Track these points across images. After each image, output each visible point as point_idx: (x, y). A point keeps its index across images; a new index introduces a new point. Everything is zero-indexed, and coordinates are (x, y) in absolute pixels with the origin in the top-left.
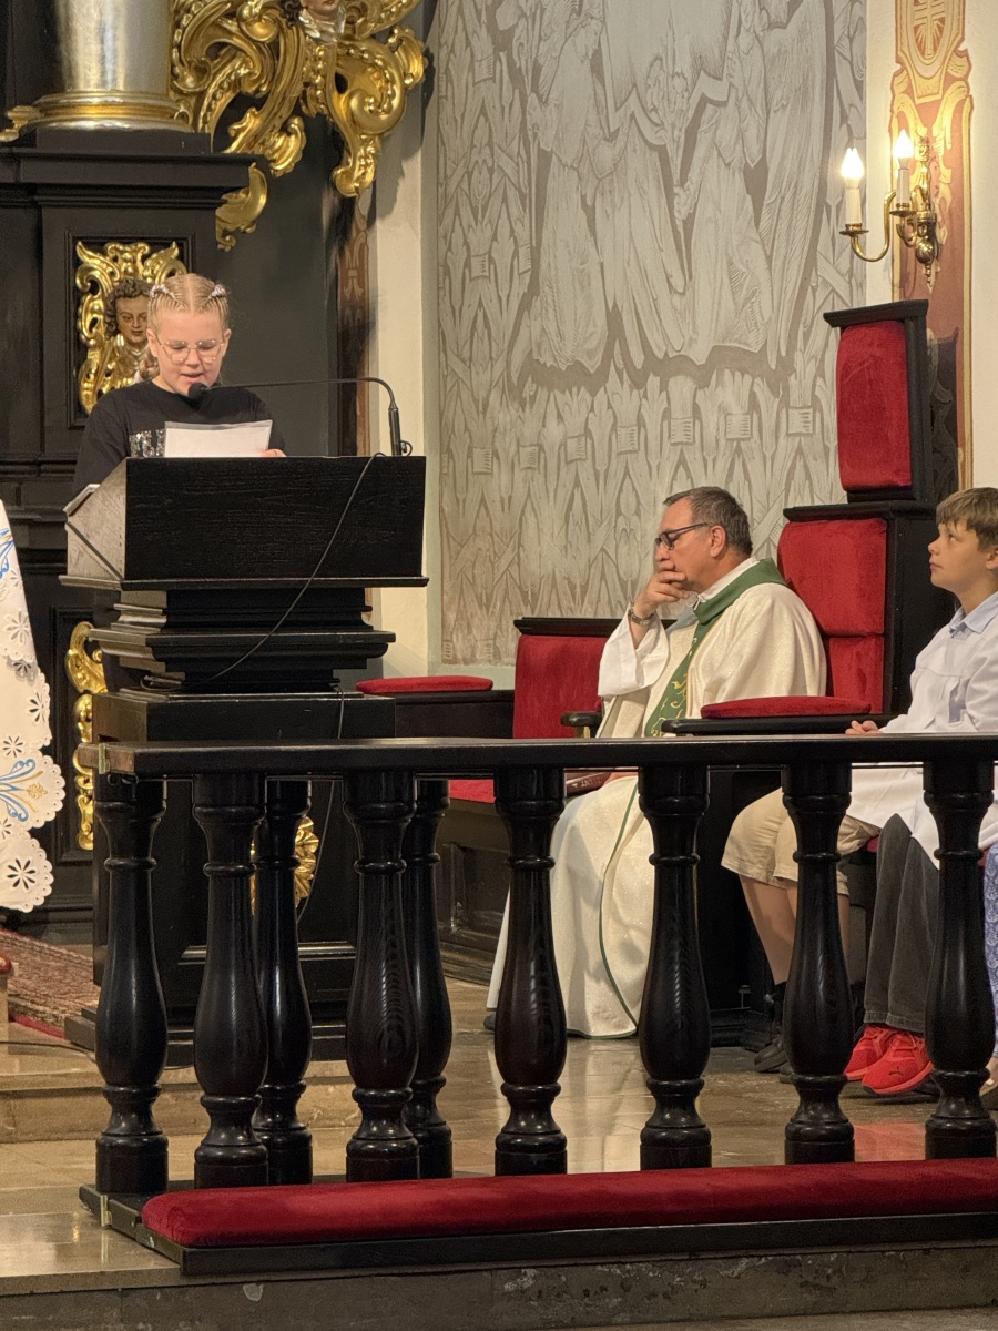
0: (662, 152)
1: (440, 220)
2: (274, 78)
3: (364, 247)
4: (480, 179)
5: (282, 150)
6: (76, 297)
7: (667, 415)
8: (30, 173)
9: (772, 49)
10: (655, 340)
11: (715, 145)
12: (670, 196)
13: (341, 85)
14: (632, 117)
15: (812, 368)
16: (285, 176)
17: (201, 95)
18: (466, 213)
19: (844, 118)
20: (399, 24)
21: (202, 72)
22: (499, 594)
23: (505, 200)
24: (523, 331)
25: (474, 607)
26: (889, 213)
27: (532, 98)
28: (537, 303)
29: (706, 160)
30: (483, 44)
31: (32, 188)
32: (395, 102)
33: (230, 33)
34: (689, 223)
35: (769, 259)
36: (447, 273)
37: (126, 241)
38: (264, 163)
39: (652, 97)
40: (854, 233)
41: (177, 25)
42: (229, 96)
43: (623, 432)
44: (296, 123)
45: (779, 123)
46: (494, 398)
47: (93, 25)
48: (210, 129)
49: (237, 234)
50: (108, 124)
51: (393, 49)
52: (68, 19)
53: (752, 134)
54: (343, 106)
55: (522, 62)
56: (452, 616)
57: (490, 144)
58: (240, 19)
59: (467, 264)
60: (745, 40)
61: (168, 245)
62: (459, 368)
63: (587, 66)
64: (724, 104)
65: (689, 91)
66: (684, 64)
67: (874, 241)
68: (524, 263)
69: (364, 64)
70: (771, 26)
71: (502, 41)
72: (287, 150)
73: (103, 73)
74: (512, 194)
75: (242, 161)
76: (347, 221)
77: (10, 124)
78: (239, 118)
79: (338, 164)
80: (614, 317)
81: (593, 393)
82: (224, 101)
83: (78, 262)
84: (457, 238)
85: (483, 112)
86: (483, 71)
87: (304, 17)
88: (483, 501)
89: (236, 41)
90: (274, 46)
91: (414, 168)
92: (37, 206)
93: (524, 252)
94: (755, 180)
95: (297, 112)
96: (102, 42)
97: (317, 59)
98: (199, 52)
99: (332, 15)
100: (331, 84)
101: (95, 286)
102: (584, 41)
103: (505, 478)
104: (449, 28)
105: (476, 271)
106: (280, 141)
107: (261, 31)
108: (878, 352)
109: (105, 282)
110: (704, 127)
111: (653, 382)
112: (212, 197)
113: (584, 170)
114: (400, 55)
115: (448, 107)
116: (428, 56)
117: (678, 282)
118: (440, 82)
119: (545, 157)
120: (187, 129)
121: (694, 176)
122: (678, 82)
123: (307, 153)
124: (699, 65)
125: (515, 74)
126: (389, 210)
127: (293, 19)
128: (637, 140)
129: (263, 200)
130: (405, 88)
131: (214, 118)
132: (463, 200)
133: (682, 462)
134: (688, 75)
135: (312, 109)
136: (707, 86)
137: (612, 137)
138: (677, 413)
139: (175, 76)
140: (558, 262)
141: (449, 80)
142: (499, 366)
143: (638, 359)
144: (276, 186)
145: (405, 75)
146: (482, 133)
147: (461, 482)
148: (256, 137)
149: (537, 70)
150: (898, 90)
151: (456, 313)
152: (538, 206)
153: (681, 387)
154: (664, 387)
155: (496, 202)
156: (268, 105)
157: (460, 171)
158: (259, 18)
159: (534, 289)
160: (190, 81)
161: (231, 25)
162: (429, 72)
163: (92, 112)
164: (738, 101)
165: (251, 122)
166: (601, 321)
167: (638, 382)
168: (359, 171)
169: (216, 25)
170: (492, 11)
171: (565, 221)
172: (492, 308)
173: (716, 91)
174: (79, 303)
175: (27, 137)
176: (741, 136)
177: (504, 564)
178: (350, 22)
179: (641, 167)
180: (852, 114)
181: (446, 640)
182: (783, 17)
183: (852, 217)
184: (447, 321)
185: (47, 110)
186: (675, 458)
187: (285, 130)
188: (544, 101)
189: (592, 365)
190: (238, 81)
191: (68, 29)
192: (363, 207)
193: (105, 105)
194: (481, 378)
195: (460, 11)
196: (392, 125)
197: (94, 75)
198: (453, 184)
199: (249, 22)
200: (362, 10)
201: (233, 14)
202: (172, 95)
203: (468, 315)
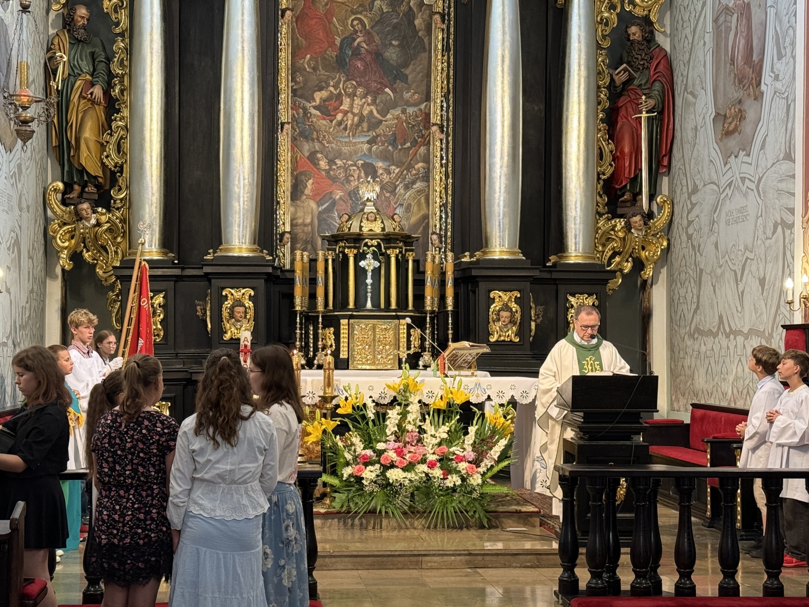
0: (735, 271)
1: (671, 286)
2: (624, 247)
3: (649, 293)
4: (683, 276)
5: (626, 266)
6: (567, 309)
7: (736, 346)
8: (555, 275)
9: (767, 245)
10: (733, 325)
11: (750, 271)
12: (737, 284)
13: (643, 248)
14: (727, 261)
15: (778, 337)
16: (627, 273)
17: (603, 252)
18: (678, 284)
19: (788, 266)
20: (660, 232)
21: (604, 245)
22: (687, 392)
23: (690, 282)
24: (695, 319)
25: (680, 396)
26: (800, 298)
27: (698, 254)
28: (699, 311)
29: (748, 274)
30: (684, 238)
31: (555, 280)
32: (659, 253)
33: (612, 235)
34: (743, 292)
35: (766, 305)
36: (673, 301)
37: (581, 294)
38: (621, 270)
39: (733, 256)
40: (790, 303)
41: (597, 233)
42: (612, 252)
43: (723, 350)
44: (630, 259)
45: (770, 266)
46: (686, 337)
47: (573, 235)
48: (606, 262)
49: (613, 290)
50: (577, 261)
51: (658, 238)
52: (566, 233)
53: (761, 269)
54: (644, 254)
55: (695, 243)
56: (674, 398)
57: (686, 266)
58: (615, 231)
59: (679, 299)
60: (759, 242)
61: (593, 295)
62: (676, 328)
63: (714, 246)
64: (753, 260)
65: (743, 255)
66: (742, 247)
67: (796, 305)
68: (695, 300)
69: (650, 243)
70: (767, 238)
71: (690, 237)
72: (628, 267)
73: (576, 247)
74: (692, 280)
75: (613, 272)
76: (645, 286)
77: (550, 260)
78: (614, 258)
79: (642, 270)
80: (721, 317)
81: (715, 338)
82: (610, 253)
83: (568, 300)
84: (676, 291)
85: (684, 256)
86: (684, 245)
87: (633, 230)
88: (683, 366)
89: (613, 237)
90: (624, 238)
91: (664, 271)
92: (557, 284)
93: (695, 297)
94: (762, 282)
95: (631, 256)
96: (576, 239)
97: (636, 242)
98: (603, 240)
100: (640, 248)
101: (572, 306)
102: (713, 239)
103: (689, 360)
104: (675, 232)
105: (681, 301)
106: (626, 264)
107: (621, 234)
108: (797, 338)
110: (747, 265)
111: (732, 337)
112: (606, 282)
113: (713, 275)
114: (660, 240)
115: (674, 254)
116: (668, 240)
117: (739, 309)
118: (672, 247)
119: (701, 270)
120: (599, 262)
121: (744, 279)
122: (740, 252)
123: (633, 267)
124: (746, 248)
125: (693, 247)
126: (657, 282)
127: (630, 231)
128: (728, 268)
129: (620, 281)
130: (662, 249)
131: (607, 258)
132: (678, 281)
133: (740, 360)
134: (743, 250)
135: (635, 255)
136: (748, 254)
137: (721, 267)
138: (739, 346)
139: (596, 247)
140: (705, 300)
141: (674, 247)
142: (688, 328)
143: (728, 330)
144: (624, 276)
145: (662, 245)
146: (683, 263)
147: (677, 360)
148: (619, 263)
149: (699, 246)
150: (804, 261)
151: (676, 312)
152: (699, 283)
153: (740, 339)
154: (735, 338)
155: (687, 282)
156: (623, 254)
157: (677, 273)
158: (620, 231)
159: (698, 308)
160: (600, 248)
161: (612, 233)
162: (669, 244)
163: (573, 258)
164: (757, 259)
165: (617, 259)
166: (717, 318)
167: (728, 336)
168: (648, 272)
169: (608, 232)
170: (687, 228)
171: (707, 289)
172: (686, 312)
173: (751, 256)
174: (568, 311)
175: (555, 265)
176: (758, 269)
177: (688, 384)
179: (729, 275)
180: (791, 265)
181: (672, 404)
182: (771, 236)
183: (790, 299)
184: (673, 314)
185: (560, 258)
186: (738, 359)
187: (627, 261)
188: (701, 255)
189: (714, 330)
190: (614, 247)
191: (567, 236)
192: (649, 282)
193: (576, 256)
194: (683, 331)
195: (678, 228)
196: (658, 260)
197: (573, 248)
198: (675, 277)
199: (617, 232)
200: (650, 228)
201: (613, 229)
202: (595, 252)
203: (679, 313)
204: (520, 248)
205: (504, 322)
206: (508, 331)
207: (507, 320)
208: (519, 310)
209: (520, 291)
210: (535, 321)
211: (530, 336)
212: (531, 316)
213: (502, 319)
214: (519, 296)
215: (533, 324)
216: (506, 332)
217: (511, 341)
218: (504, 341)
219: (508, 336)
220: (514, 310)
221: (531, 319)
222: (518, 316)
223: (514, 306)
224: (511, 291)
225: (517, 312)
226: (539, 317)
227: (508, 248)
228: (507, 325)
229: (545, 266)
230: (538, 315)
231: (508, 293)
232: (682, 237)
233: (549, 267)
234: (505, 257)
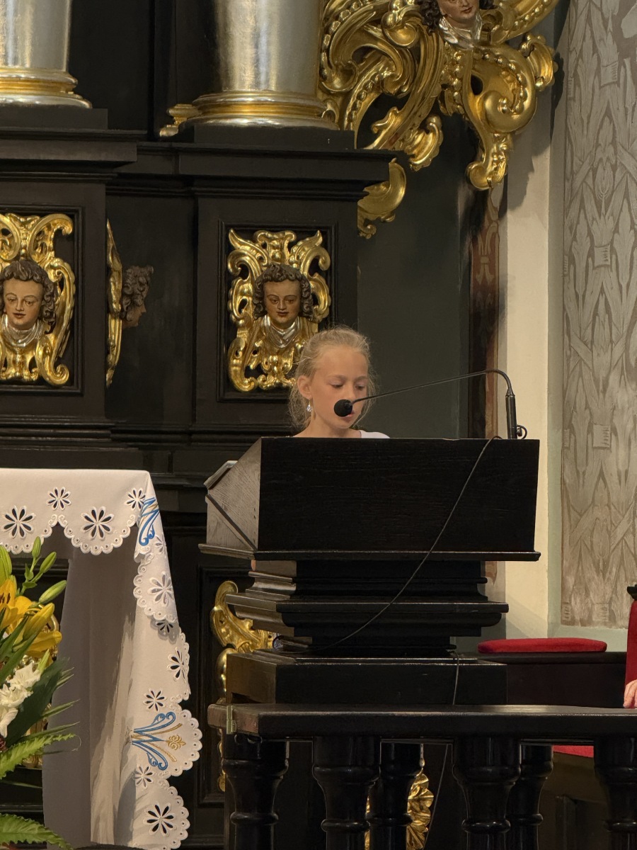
1: (566, 212)
2: (415, 79)
3: (495, 235)
4: (604, 174)
5: (421, 146)
6: (228, 280)
8: (188, 166)
13: (477, 87)
16: (424, 170)
17: (346, 95)
18: (590, 206)
20: (532, 32)
21: (349, 74)
22: (614, 560)
23: (626, 195)
25: (590, 573)
30: (609, 50)
31: (188, 180)
32: (527, 103)
33: (375, 39)
36: (572, 261)
37: (274, 230)
38: (404, 158)
41: (327, 31)
42: (374, 96)
44: (434, 122)
46: (614, 379)
47: (249, 31)
48: (354, 127)
49: (378, 223)
50: (261, 121)
51: (525, 55)
52: (226, 25)
54: (479, 106)
56: (571, 581)
57: (614, 143)
58: (385, 26)
59: (591, 254)
61: (312, 234)
62: (581, 350)
69: (499, 68)
71: (627, 49)
72: (426, 146)
73: (257, 75)
75: (382, 157)
76: (481, 213)
77: (170, 120)
78: (382, 116)
79: (473, 160)
82: (368, 100)
83: (230, 248)
84: (582, 229)
85: (608, 113)
86: (608, 76)
87: (443, 25)
88: (601, 475)
89: (380, 46)
90: (415, 51)
91: (543, 164)
92: (194, 197)
95: (435, 111)
96: (257, 46)
97: (454, 63)
98: (346, 56)
99: (469, 23)
100: (468, 86)
101: (245, 271)
103: (622, 453)
104: (578, 34)
105: (599, 260)
106: (419, 138)
107: (404, 37)
109: (254, 267)
112: (356, 189)
114: (532, 59)
115: (575, 107)
116: (558, 61)
118: (569, 84)
120: (333, 127)
123: (444, 149)
126: (519, 202)
127: (434, 27)
129: (402, 192)
130: (536, 91)
131: (358, 116)
132: (588, 194)
135: (449, 109)
139: (323, 78)
141: (577, 84)
142: (618, 350)
144: (415, 179)
145: (536, 79)
146: (606, 133)
147: (581, 455)
148: (397, 135)
151: (580, 299)
155: (618, 198)
156: (409, 105)
157: (586, 168)
158: (401, 25)
160: (337, 83)
161: (376, 32)
162: (559, 75)
163: (246, 110)
165: (392, 120)
168: (492, 167)
169: (363, 31)
170: (618, 19)
172: (612, 295)
174: (230, 286)
175: (187, 132)
177: (620, 532)
178: (486, 29)
181: (565, 603)
184: (571, 306)
185: (205, 108)
187: (424, 128)
190: (382, 82)
191: (227, 36)
192: (495, 199)
193: (258, 104)
194: (602, 360)
195: (589, 20)
196: (523, 125)
197: (248, 77)
198: (579, 179)
199: (392, 29)
200: (498, 19)
201: (378, 21)
202: (320, 95)
203: (591, 300)
204: (72, 70)
205: (19, 315)
206: (32, 346)
207: (29, 311)
208: (69, 276)
209: (71, 215)
210: (122, 316)
211: (106, 366)
212: (108, 301)
213: (12, 308)
214: (68, 229)
215: (115, 326)
216: (24, 352)
217: (41, 380)
218: (17, 381)
219: (33, 363)
220: (52, 276)
221: (108, 310)
222: (66, 297)
223: (53, 265)
224: (42, 214)
225: (61, 283)
226: (133, 304)
227: (33, 69)
228: (27, 326)
229: (153, 136)
230: (132, 296)
231: (34, 221)
232: (601, 49)
233: (165, 139)
234: (22, 99)
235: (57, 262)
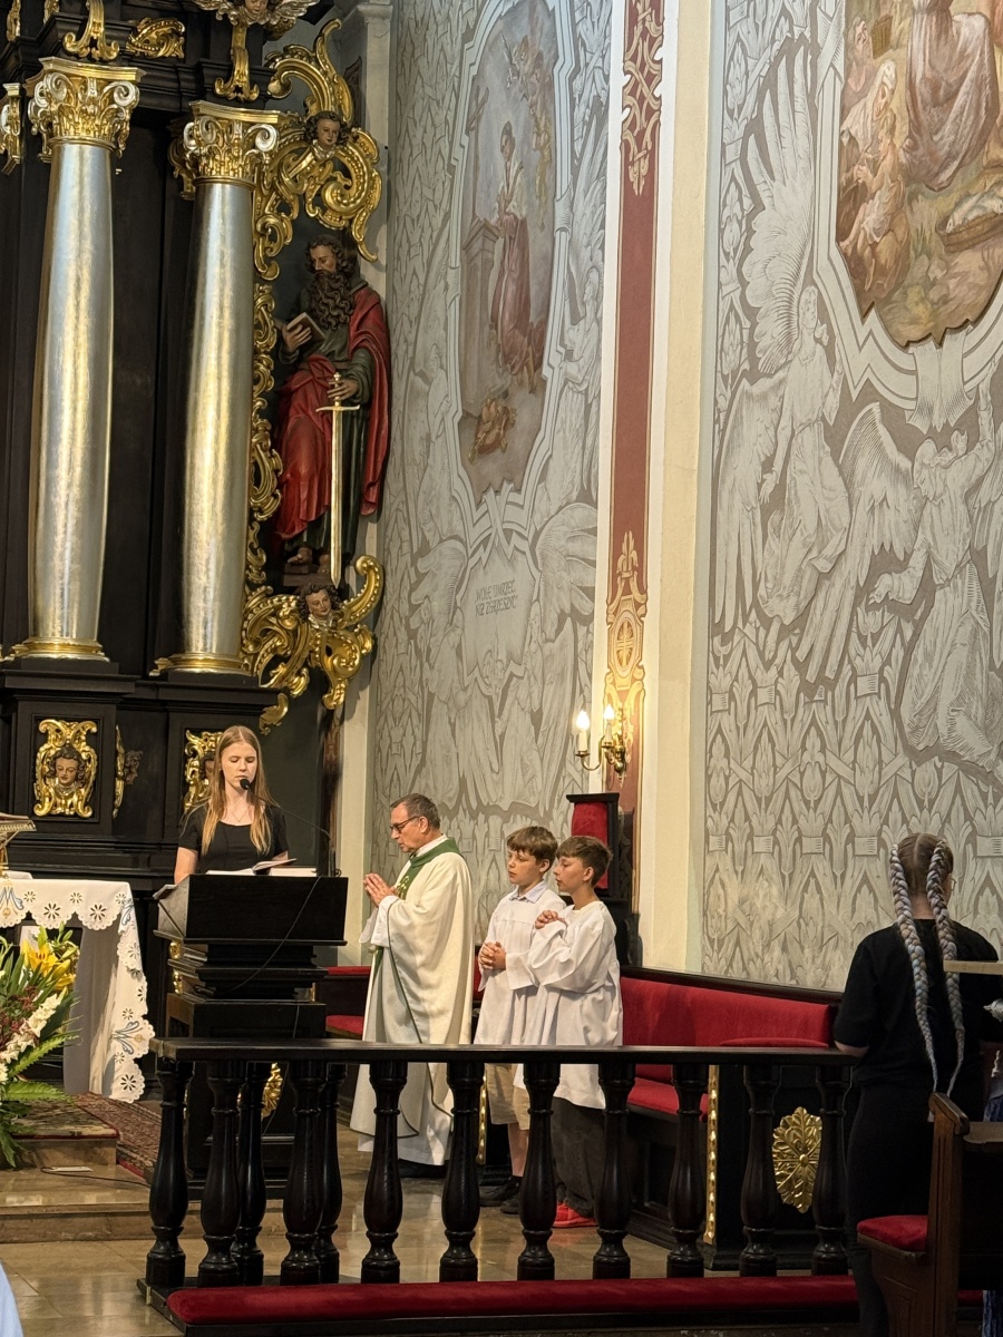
0: (490, 699)
1: (377, 721)
2: (294, 648)
3: (338, 734)
4: (398, 704)
5: (297, 684)
6: (185, 759)
7: (487, 835)
8: (164, 695)
9: (547, 653)
10: (483, 796)
11: (517, 698)
12: (493, 722)
13: (329, 652)
14: (476, 679)
15: (561, 818)
16: (298, 697)
17: (256, 655)
18: (390, 720)
19: (582, 691)
20: (361, 622)
21: (257, 643)
23: (410, 716)
24: (417, 783)
26: (600, 747)
27: (426, 665)
28: (424, 770)
29: (513, 703)
30: (402, 635)
31: (165, 703)
32: (357, 662)
33: (273, 624)
34: (502, 736)
35: (542, 760)
36: (380, 750)
37: (212, 731)
38: (287, 691)
39: (486, 671)
40: (583, 756)
41: (246, 619)
42: (271, 656)
43: (465, 842)
44: (305, 671)
45: (549, 690)
47: (201, 619)
48: (260, 673)
49: (271, 726)
50: (207, 670)
51: (356, 635)
52: (189, 615)
53: (535, 695)
54: (329, 662)
55: (422, 646)
57: (404, 686)
58: (278, 617)
59: (390, 747)
60: (534, 646)
62: (383, 800)
63: (453, 653)
64: (522, 678)
65: (504, 670)
66: (503, 656)
67: (594, 760)
68: (419, 749)
69: (341, 642)
70: (547, 641)
71: (412, 634)
72: (300, 684)
73: (205, 644)
74: (414, 714)
75: (274, 692)
76: (330, 722)
77: (156, 667)
78: (276, 667)
79: (326, 692)
80: (463, 782)
81: (451, 820)
82: (268, 658)
83: (187, 741)
84: (386, 733)
85: (401, 669)
86: (402, 649)
87: (311, 618)
88: (392, 871)
89: (275, 628)
90: (295, 632)
91: (365, 695)
92: (167, 711)
93: (418, 743)
94: (536, 718)
95: (305, 665)
96: (205, 628)
97: (317, 639)
98: (256, 634)
99: (326, 618)
100: (324, 652)
101: (195, 753)
102: (453, 638)
104: (386, 624)
105: (394, 751)
106: (296, 680)
107: (288, 624)
108: (593, 818)
109: (200, 751)
110: (511, 688)
111: (481, 817)
112: (259, 709)
113: (451, 704)
114: (360, 638)
115: (383, 664)
116: (375, 639)
117: (496, 767)
118: (380, 651)
119: (431, 695)
120: (248, 674)
121: (505, 712)
122: (499, 664)
123: (310, 686)
124: (510, 657)
125: (418, 652)
126: (351, 716)
127: (306, 619)
128: (478, 692)
129: (286, 710)
130: (362, 655)
131: (262, 667)
132: (389, 713)
133: (494, 860)
134: (505, 661)
135: (313, 664)
136: (513, 668)
137: (465, 689)
138: (492, 834)
139: (243, 645)
140: (436, 751)
141: (385, 652)
143: (474, 805)
144: (293, 702)
145: (363, 648)
146: (400, 679)
147: (382, 859)
148: (283, 678)
149: (429, 650)
150: (609, 682)
151: (383, 772)
152: (427, 720)
153: (495, 821)
154: (486, 820)
155: (405, 717)
156: (291, 661)
157: (388, 699)
158: (287, 617)
159: (423, 763)
160: (251, 648)
161: (273, 620)
162: (375, 647)
163: (199, 664)
164: (529, 678)
165: (281, 669)
166: (456, 783)
167: (474, 817)
168: (337, 696)
169: (266, 619)
170: (408, 618)
171: (440, 729)
172: (401, 770)
173: (519, 671)
174: (186, 762)
175: (164, 675)
176: (530, 695)
178: (335, 621)
179: (479, 705)
180: (586, 689)
182: (553, 637)
183: (582, 747)
184: (378, 775)
185: (176, 662)
186: (490, 857)
187: (299, 674)
188: (432, 667)
189: (451, 805)
190: (276, 648)
191: (189, 622)
192: (338, 714)
193: (205, 660)
195: (392, 617)
196: (355, 673)
197: (201, 645)
198: (385, 705)
199: (282, 619)
200: (341, 615)
201: (274, 615)
202: (241, 655)
203: (389, 773)
204: (100, 640)
205: (64, 778)
206: (71, 796)
207: (70, 776)
208: (94, 756)
209: (96, 721)
210: (123, 778)
211: (114, 807)
212: (116, 770)
213: (61, 774)
214: (94, 730)
215: (119, 784)
216: (67, 798)
217: (76, 815)
218: (62, 815)
219: (71, 805)
220: (84, 756)
221: (116, 775)
222: (91, 768)
223: (85, 750)
224: (80, 722)
225: (89, 760)
226: (130, 772)
227: (76, 640)
228: (69, 784)
229: (146, 677)
230: (130, 767)
231: (74, 725)
232: (398, 632)
233: (154, 678)
234: (70, 656)
235: (87, 748)
